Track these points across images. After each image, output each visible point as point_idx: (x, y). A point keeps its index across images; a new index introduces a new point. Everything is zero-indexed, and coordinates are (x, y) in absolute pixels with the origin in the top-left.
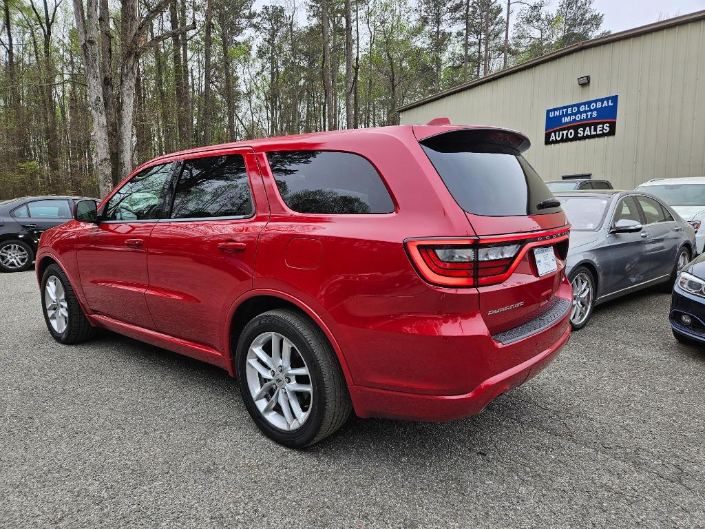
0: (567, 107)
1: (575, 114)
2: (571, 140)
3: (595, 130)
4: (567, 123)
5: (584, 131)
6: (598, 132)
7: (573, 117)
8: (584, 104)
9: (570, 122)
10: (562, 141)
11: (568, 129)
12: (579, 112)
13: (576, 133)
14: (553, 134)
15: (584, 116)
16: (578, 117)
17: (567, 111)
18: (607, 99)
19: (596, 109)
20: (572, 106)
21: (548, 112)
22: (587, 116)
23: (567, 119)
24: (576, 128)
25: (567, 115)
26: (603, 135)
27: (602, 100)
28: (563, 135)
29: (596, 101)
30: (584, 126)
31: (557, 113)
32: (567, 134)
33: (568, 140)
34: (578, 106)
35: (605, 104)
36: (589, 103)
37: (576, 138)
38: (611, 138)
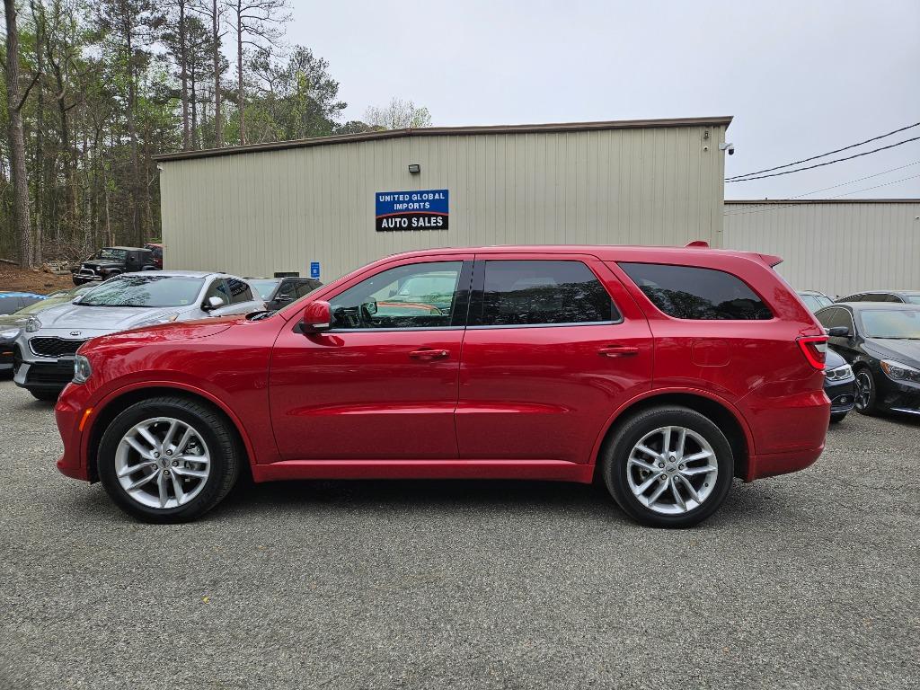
0: (399, 193)
1: (408, 202)
2: (405, 229)
3: (429, 222)
4: (400, 210)
5: (418, 221)
6: (433, 225)
7: (405, 206)
8: (416, 193)
9: (402, 210)
10: (395, 229)
11: (402, 217)
12: (411, 201)
13: (410, 222)
14: (385, 220)
15: (416, 205)
16: (411, 206)
17: (398, 198)
18: (439, 192)
19: (428, 200)
20: (404, 193)
21: (378, 195)
22: (420, 206)
23: (399, 207)
24: (410, 217)
25: (399, 202)
26: (436, 228)
27: (434, 192)
28: (396, 222)
29: (428, 192)
30: (418, 216)
31: (388, 198)
32: (400, 222)
33: (401, 229)
34: (410, 194)
35: (437, 197)
36: (421, 193)
37: (410, 228)
38: (445, 232)
